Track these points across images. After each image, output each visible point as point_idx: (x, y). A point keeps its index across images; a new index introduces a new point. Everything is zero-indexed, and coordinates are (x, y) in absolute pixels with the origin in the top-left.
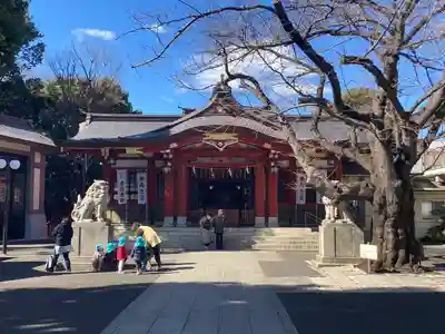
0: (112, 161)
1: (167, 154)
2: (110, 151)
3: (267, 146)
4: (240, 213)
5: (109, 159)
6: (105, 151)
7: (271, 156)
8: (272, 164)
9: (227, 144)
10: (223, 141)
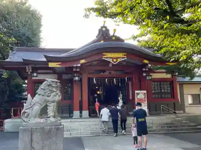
0: (35, 74)
1: (77, 67)
2: (33, 68)
5: (32, 73)
6: (29, 69)
7: (144, 69)
8: (144, 74)
9: (119, 60)
10: (117, 58)
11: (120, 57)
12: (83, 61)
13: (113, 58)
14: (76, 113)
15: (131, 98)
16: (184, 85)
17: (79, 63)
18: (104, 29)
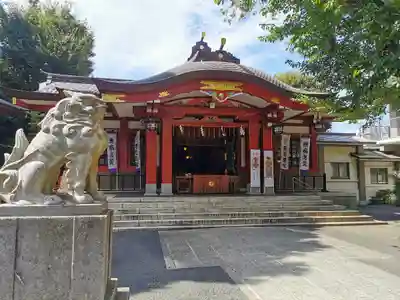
1: (152, 108)
7: (269, 115)
8: (270, 125)
10: (225, 93)
11: (231, 90)
12: (163, 95)
14: (151, 187)
15: (243, 165)
16: (326, 148)
17: (157, 98)
18: (202, 47)
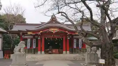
0: (23, 36)
1: (39, 34)
2: (22, 33)
3: (67, 32)
4: (59, 50)
5: (22, 35)
6: (21, 33)
9: (56, 31)
11: (56, 30)
12: (41, 32)
13: (53, 31)
